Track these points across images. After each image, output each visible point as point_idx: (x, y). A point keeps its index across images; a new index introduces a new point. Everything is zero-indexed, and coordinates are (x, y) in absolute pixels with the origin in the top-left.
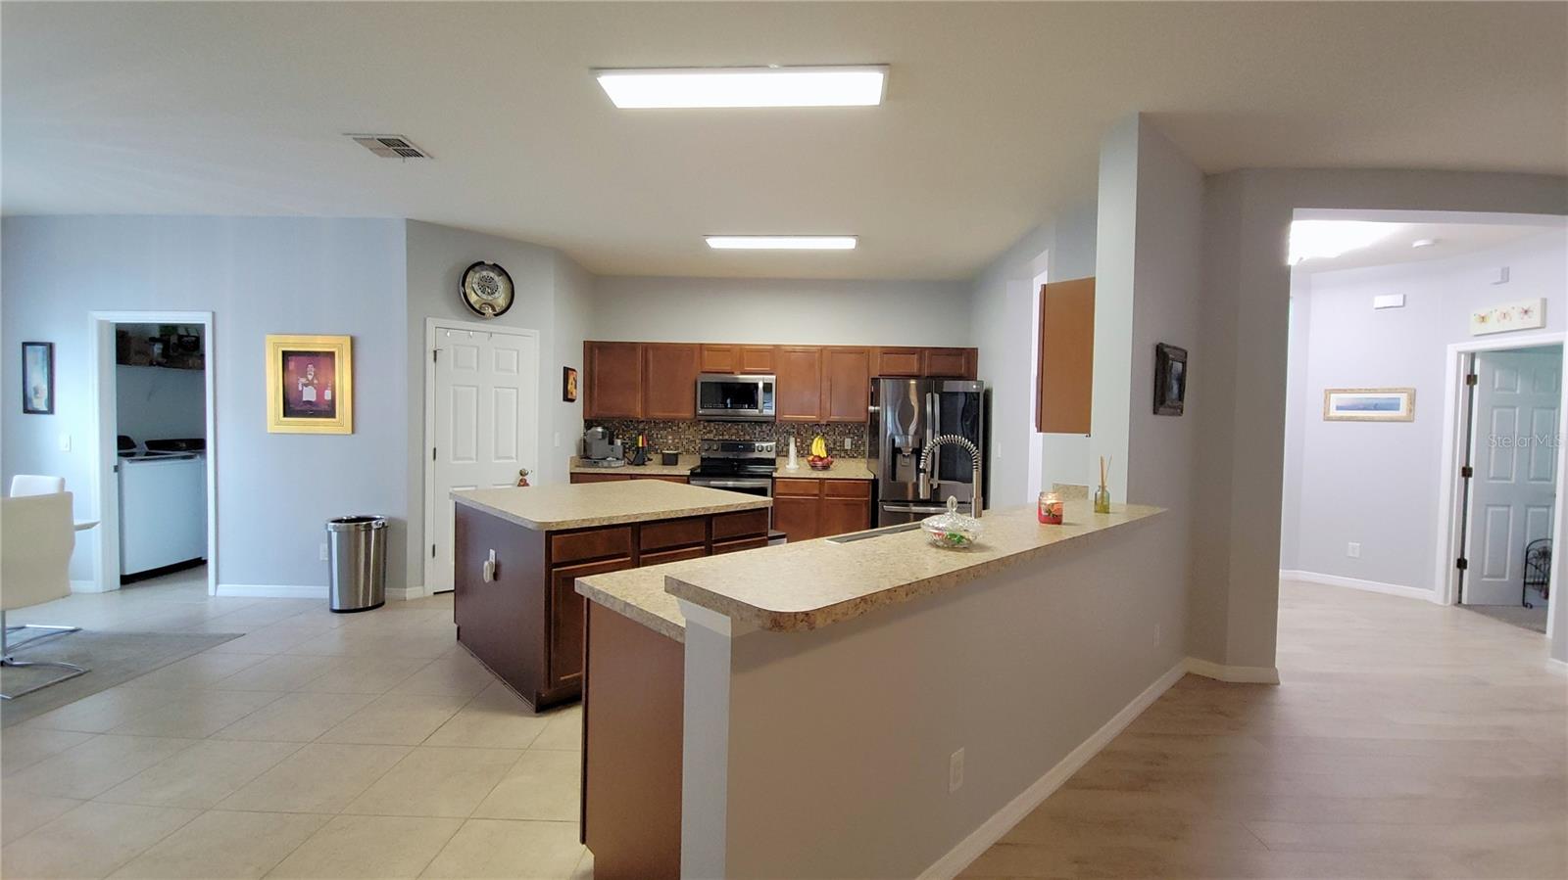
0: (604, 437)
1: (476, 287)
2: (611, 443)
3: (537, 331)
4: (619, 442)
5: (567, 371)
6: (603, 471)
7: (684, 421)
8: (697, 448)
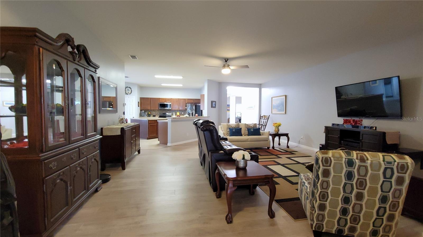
1: (127, 90)
2: (145, 113)
3: (135, 96)
5: (138, 102)
7: (156, 110)
8: (159, 114)
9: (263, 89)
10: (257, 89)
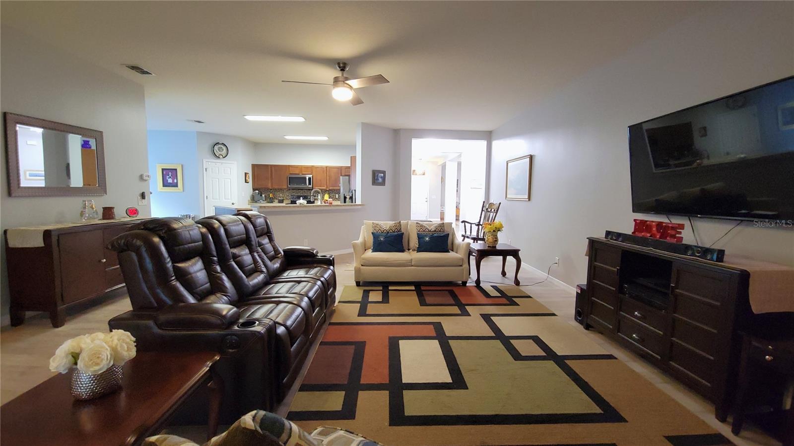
0: (258, 194)
1: (217, 150)
3: (236, 162)
4: (263, 196)
5: (246, 173)
7: (285, 189)
8: (290, 198)
9: (496, 144)
10: (483, 143)
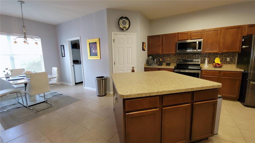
0: (152, 59)
1: (122, 23)
2: (154, 60)
3: (136, 33)
4: (155, 60)
5: (143, 43)
6: (151, 67)
7: (172, 54)
8: (176, 61)
